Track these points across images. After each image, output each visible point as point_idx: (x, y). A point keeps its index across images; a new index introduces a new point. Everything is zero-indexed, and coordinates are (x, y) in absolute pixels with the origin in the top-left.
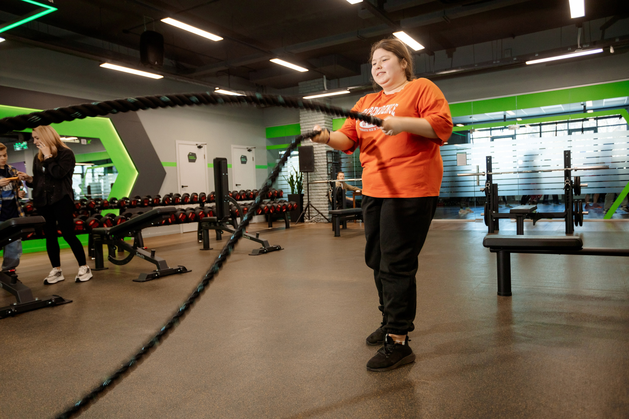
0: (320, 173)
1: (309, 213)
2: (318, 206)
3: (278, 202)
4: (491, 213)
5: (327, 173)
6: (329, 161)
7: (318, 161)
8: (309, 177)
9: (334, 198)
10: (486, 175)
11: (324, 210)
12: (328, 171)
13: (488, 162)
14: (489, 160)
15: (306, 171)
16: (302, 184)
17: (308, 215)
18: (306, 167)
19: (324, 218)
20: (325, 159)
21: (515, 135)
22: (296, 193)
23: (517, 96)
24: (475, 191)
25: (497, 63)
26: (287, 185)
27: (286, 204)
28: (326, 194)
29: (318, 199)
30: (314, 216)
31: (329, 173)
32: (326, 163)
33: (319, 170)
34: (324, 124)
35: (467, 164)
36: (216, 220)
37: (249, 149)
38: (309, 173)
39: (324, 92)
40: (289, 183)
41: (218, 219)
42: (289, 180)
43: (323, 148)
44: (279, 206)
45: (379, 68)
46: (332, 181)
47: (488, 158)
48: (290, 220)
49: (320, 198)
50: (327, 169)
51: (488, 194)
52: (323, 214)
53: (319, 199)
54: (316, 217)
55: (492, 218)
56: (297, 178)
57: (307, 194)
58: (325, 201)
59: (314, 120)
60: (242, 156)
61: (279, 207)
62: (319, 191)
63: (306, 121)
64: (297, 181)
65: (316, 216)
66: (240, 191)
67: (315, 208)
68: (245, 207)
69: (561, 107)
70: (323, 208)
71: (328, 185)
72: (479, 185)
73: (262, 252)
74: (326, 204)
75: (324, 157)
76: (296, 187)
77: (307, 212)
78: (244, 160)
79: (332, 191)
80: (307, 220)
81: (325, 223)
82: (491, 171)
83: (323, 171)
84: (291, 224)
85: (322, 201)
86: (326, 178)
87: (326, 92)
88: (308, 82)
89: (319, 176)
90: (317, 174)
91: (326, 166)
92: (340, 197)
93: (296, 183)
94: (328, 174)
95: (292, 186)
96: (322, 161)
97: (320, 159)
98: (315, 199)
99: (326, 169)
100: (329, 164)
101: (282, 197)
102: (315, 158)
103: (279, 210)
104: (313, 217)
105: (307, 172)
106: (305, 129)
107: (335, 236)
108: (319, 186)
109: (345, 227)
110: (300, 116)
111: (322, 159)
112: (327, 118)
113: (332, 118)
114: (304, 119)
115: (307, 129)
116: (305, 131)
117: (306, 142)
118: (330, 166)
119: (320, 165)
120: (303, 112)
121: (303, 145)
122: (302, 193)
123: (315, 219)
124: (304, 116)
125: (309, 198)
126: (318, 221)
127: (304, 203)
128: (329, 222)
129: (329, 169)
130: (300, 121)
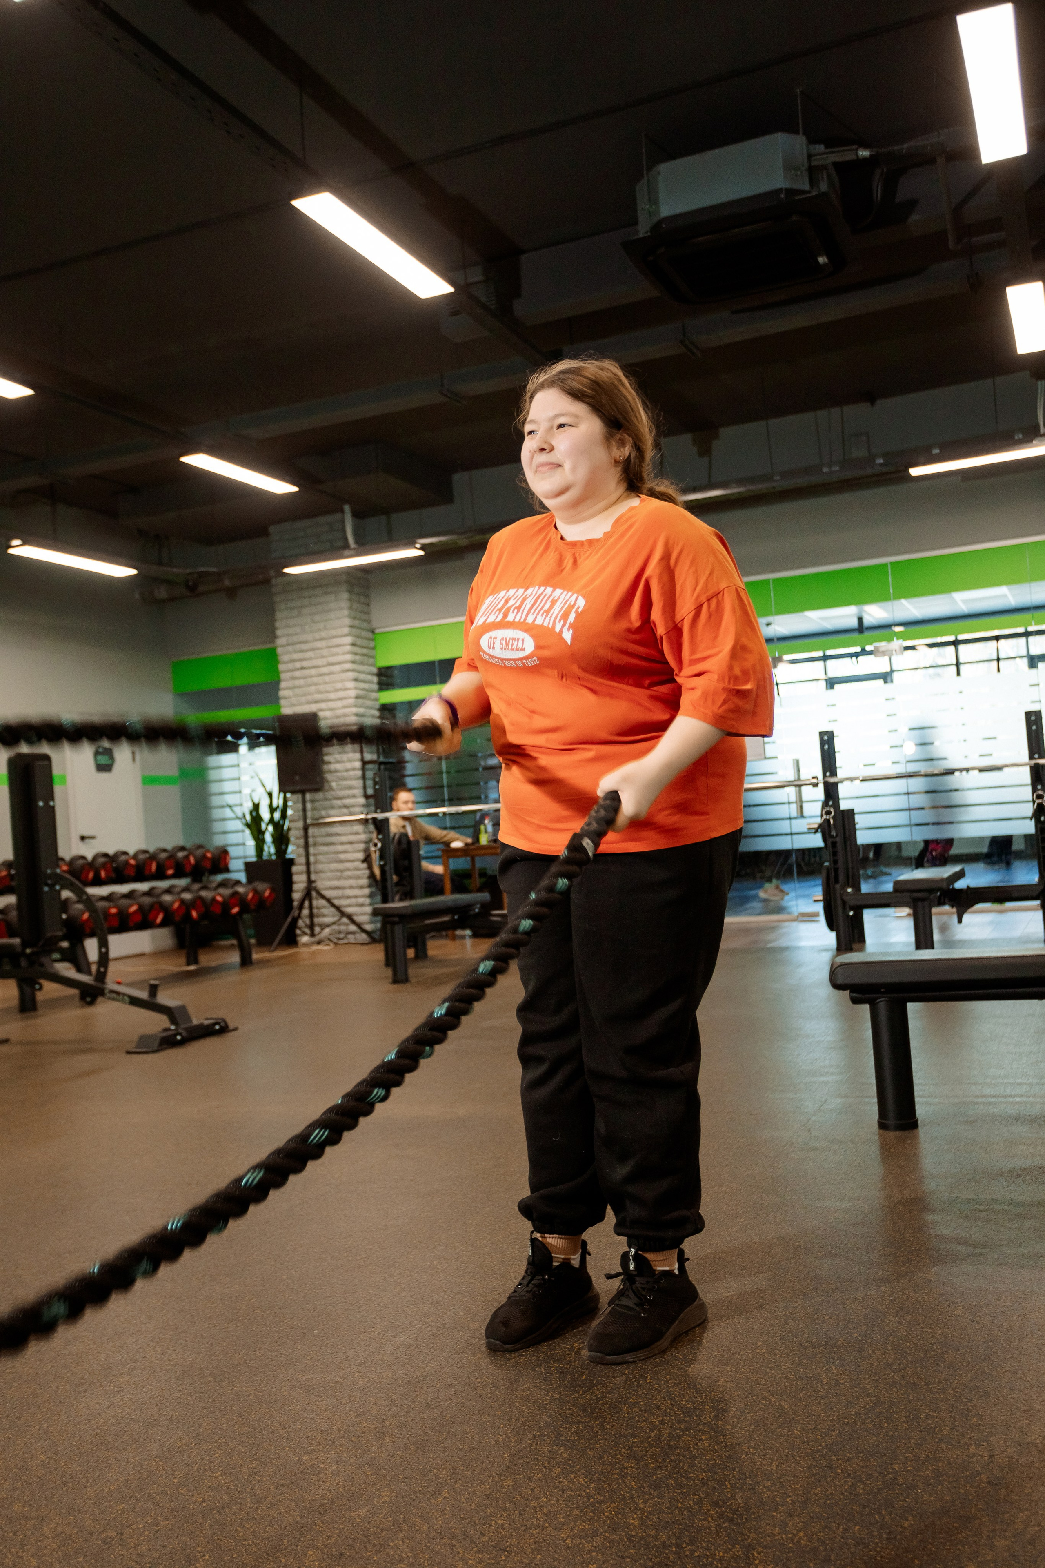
0: (340, 793)
1: (311, 916)
2: (339, 893)
3: (214, 885)
4: (842, 895)
6: (368, 756)
7: (335, 758)
8: (309, 806)
9: (387, 868)
10: (821, 786)
11: (357, 905)
12: (365, 787)
13: (826, 747)
14: (827, 741)
15: (299, 788)
16: (289, 829)
17: (308, 921)
18: (297, 778)
19: (359, 930)
20: (356, 752)
21: (892, 671)
22: (271, 855)
23: (891, 563)
24: (791, 834)
25: (833, 471)
26: (240, 834)
27: (241, 890)
28: (361, 856)
29: (339, 874)
30: (328, 926)
31: (370, 792)
32: (358, 764)
33: (338, 785)
34: (348, 648)
35: (767, 757)
36: (19, 950)
38: (308, 796)
39: (347, 552)
40: (248, 825)
41: (25, 945)
42: (248, 818)
43: (347, 718)
44: (219, 898)
45: (543, 450)
46: (380, 816)
47: (826, 738)
48: (253, 941)
49: (342, 868)
50: (361, 781)
51: (831, 840)
52: (355, 918)
53: (342, 871)
54: (335, 927)
55: (844, 908)
56: (272, 810)
57: (303, 860)
58: (358, 878)
59: (318, 638)
60: (99, 747)
61: (217, 902)
62: (340, 848)
63: (295, 639)
64: (272, 821)
65: (334, 923)
66: (95, 857)
67: (329, 900)
68: (111, 904)
69: (1005, 596)
70: (353, 901)
71: (367, 830)
72: (802, 816)
73: (168, 1042)
74: (362, 887)
76: (268, 838)
77: (305, 912)
78: (104, 760)
79: (379, 845)
80: (305, 939)
81: (362, 944)
82: (834, 773)
83: (351, 788)
84: (257, 953)
85: (350, 878)
86: (361, 808)
87: (352, 552)
88: (299, 524)
89: (339, 802)
90: (330, 797)
91: (360, 773)
92: (406, 863)
93: (267, 825)
94: (367, 797)
95: (256, 833)
96: (345, 756)
97: (342, 751)
98: (330, 874)
99: (359, 781)
100: (368, 767)
101: (227, 870)
103: (218, 911)
104: (323, 926)
105: (303, 792)
106: (294, 663)
107: (395, 981)
108: (340, 832)
109: (422, 954)
110: (278, 624)
111: (345, 753)
112: (359, 631)
113: (375, 629)
114: (289, 635)
115: (298, 665)
116: (292, 668)
117: (297, 703)
118: (371, 772)
119: (339, 771)
120: (285, 614)
121: (288, 712)
122: (288, 855)
123: (329, 935)
124: (289, 624)
125: (308, 870)
126: (340, 939)
127: (295, 887)
128: (374, 941)
129: (368, 782)
130: (276, 641)
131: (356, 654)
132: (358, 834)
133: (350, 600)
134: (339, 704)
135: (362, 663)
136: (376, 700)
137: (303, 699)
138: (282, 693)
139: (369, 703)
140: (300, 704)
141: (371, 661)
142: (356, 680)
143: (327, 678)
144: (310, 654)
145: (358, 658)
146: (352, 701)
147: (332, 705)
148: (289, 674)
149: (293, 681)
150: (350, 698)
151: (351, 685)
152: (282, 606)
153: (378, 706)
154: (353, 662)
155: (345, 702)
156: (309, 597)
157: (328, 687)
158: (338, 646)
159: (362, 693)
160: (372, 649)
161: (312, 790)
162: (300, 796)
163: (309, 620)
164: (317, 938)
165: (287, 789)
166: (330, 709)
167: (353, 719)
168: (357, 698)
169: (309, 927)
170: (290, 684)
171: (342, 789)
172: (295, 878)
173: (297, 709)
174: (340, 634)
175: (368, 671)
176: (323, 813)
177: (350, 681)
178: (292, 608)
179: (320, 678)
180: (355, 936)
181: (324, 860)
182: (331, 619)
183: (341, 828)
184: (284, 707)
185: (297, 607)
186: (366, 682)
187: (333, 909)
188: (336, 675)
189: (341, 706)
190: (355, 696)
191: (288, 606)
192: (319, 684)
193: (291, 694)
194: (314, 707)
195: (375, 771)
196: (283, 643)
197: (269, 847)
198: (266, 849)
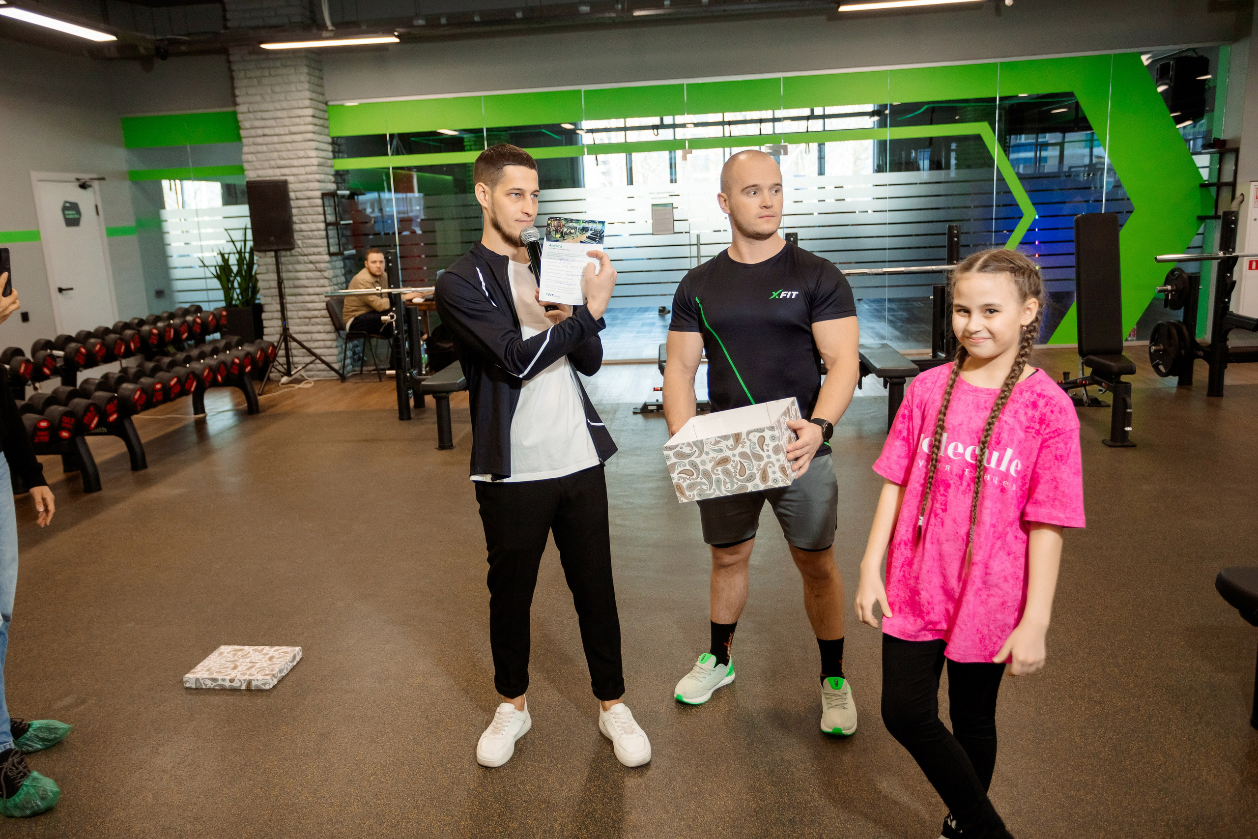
0: (306, 251)
1: (288, 359)
2: (308, 336)
5: (327, 252)
6: (331, 218)
7: (300, 219)
11: (325, 348)
12: (329, 246)
15: (275, 247)
17: (282, 360)
18: (272, 238)
19: (328, 368)
20: (320, 214)
22: (240, 302)
23: (783, 78)
26: (206, 282)
29: (307, 320)
30: (303, 366)
31: (334, 249)
32: (322, 226)
33: (302, 243)
34: (310, 119)
35: (675, 231)
37: (84, 181)
39: (325, 34)
40: (218, 277)
42: (218, 270)
43: (311, 184)
46: (395, 291)
49: (310, 316)
50: (325, 241)
52: (325, 359)
53: (310, 318)
56: (240, 261)
57: (276, 307)
58: (325, 324)
59: (279, 107)
60: (66, 202)
62: (307, 298)
63: (256, 107)
64: (239, 272)
67: (302, 344)
70: (321, 344)
71: (331, 283)
74: (329, 333)
75: (315, 209)
76: (236, 286)
77: (282, 352)
78: (71, 215)
80: (283, 378)
83: (316, 246)
85: (318, 324)
86: (326, 265)
87: (331, 34)
90: (297, 254)
91: (324, 233)
94: (330, 254)
95: (225, 285)
96: (309, 218)
97: (307, 213)
98: (298, 320)
99: (323, 240)
100: (330, 227)
102: (294, 211)
103: (236, 369)
105: (276, 251)
106: (256, 130)
107: (443, 448)
108: (307, 285)
110: (237, 92)
111: (310, 215)
112: (317, 103)
113: (328, 102)
114: (250, 103)
115: (260, 132)
116: (254, 135)
117: (260, 167)
118: (332, 233)
119: (305, 231)
120: (245, 82)
121: (252, 175)
122: (257, 302)
123: (303, 373)
124: (249, 92)
125: (284, 318)
126: (312, 376)
127: (266, 331)
128: (343, 378)
129: (331, 241)
130: (237, 107)
131: (316, 125)
132: (324, 286)
133: (309, 74)
134: (302, 170)
135: (320, 134)
136: (332, 166)
137: (266, 164)
138: (245, 157)
139: (328, 170)
140: (263, 169)
141: (326, 130)
142: (317, 149)
143: (289, 146)
144: (272, 123)
145: (317, 128)
146: (315, 168)
147: (295, 171)
148: (251, 140)
149: (255, 147)
150: (314, 165)
151: (313, 153)
152: (242, 75)
153: (333, 173)
154: (314, 133)
155: (308, 169)
156: (269, 68)
157: (291, 155)
158: (299, 117)
159: (321, 160)
160: (327, 119)
161: (286, 250)
162: (273, 254)
163: (269, 91)
164: (294, 377)
165: (263, 248)
166: (294, 175)
167: (317, 185)
168: (318, 165)
169: (285, 366)
170: (253, 149)
171: (308, 247)
172: (265, 323)
173: (261, 173)
174: (301, 105)
175: (325, 141)
176: (290, 267)
177: (312, 149)
178: (251, 78)
179: (282, 145)
180: (325, 373)
181: (293, 309)
182: (292, 91)
183: (307, 281)
184: (248, 170)
185: (256, 77)
186: (323, 151)
187: (304, 350)
188: (298, 144)
189: (304, 173)
190: (316, 163)
191: (248, 75)
192: (281, 151)
193: (254, 159)
194: (278, 172)
195: (335, 231)
196: (244, 111)
197: (238, 295)
198: (235, 296)
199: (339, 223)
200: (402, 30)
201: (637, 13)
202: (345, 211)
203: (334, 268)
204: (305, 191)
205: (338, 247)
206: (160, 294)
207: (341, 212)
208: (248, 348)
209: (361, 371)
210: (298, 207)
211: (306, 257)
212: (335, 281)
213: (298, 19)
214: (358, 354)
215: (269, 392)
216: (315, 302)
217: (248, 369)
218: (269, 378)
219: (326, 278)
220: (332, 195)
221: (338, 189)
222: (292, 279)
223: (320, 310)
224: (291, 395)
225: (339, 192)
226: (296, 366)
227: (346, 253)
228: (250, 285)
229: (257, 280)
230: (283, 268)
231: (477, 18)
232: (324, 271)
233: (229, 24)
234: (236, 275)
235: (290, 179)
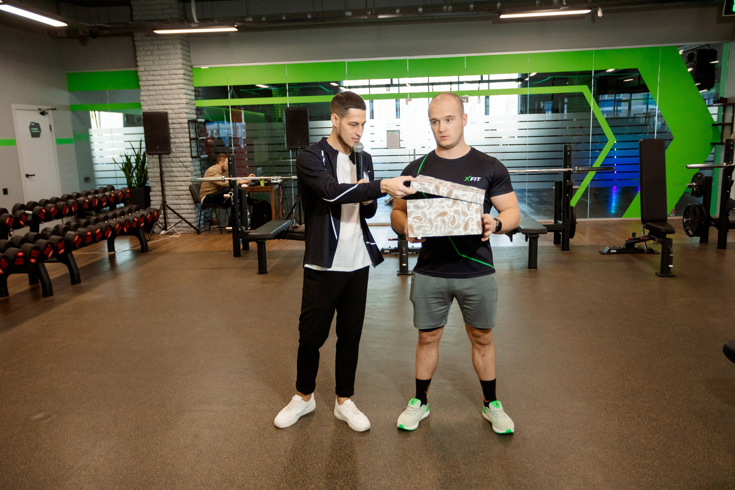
0: (178, 155)
1: (165, 219)
2: (178, 206)
5: (190, 156)
6: (193, 136)
7: (174, 136)
11: (188, 213)
12: (191, 152)
15: (159, 152)
17: (162, 221)
18: (158, 147)
19: (190, 226)
20: (187, 133)
22: (137, 185)
23: (466, 57)
29: (177, 197)
30: (174, 225)
31: (194, 154)
32: (188, 140)
33: (175, 150)
34: (182, 76)
35: (401, 147)
37: (43, 110)
39: (193, 25)
40: (124, 170)
43: (182, 115)
44: (136, 219)
49: (179, 194)
50: (190, 149)
52: (188, 220)
53: (179, 195)
54: (177, 225)
56: (137, 162)
57: (159, 188)
58: (188, 199)
59: (163, 68)
60: (32, 123)
61: (135, 221)
63: (149, 68)
64: (136, 167)
67: (173, 211)
70: (186, 211)
74: (190, 204)
75: (184, 130)
76: (135, 176)
77: (161, 216)
78: (35, 130)
79: (233, 194)
80: (162, 232)
81: (191, 233)
83: (184, 152)
85: (184, 199)
86: (190, 163)
87: (197, 25)
90: (172, 157)
91: (189, 144)
94: (193, 157)
96: (180, 135)
97: (179, 132)
98: (172, 197)
99: (188, 148)
100: (192, 141)
102: (171, 131)
105: (160, 155)
106: (149, 82)
108: (178, 175)
110: (138, 59)
112: (186, 66)
113: (192, 66)
114: (146, 66)
115: (151, 83)
116: (148, 85)
117: (151, 104)
118: (194, 144)
119: (177, 143)
120: (143, 53)
121: (146, 109)
122: (147, 185)
123: (174, 228)
124: (145, 59)
125: (163, 195)
126: (180, 231)
127: (152, 203)
128: (198, 232)
129: (193, 149)
130: (138, 68)
131: (185, 80)
132: (188, 176)
133: (181, 49)
134: (177, 106)
135: (188, 85)
136: (194, 105)
137: (155, 102)
138: (142, 98)
139: (192, 106)
140: (153, 105)
141: (192, 83)
142: (186, 94)
143: (169, 92)
144: (159, 78)
145: (186, 81)
146: (184, 105)
147: (172, 106)
148: (146, 88)
150: (183, 104)
151: (183, 96)
152: (141, 48)
153: (195, 108)
154: (184, 84)
155: (180, 106)
156: (158, 45)
157: (170, 97)
158: (176, 74)
159: (188, 101)
160: (192, 76)
161: (166, 154)
162: (157, 156)
163: (158, 58)
164: (169, 231)
165: (152, 153)
166: (171, 109)
167: (185, 115)
168: (186, 104)
169: (164, 224)
170: (147, 93)
171: (179, 153)
172: (152, 198)
173: (151, 107)
174: (176, 68)
175: (190, 89)
176: (168, 165)
177: (183, 94)
178: (147, 50)
179: (165, 91)
180: (188, 229)
181: (169, 190)
182: (171, 59)
183: (178, 173)
184: (143, 106)
185: (150, 50)
186: (190, 95)
187: (175, 215)
188: (174, 90)
189: (178, 108)
190: (185, 103)
191: (145, 49)
192: (164, 95)
193: (148, 99)
194: (161, 107)
195: (196, 144)
196: (142, 70)
197: (135, 181)
198: (134, 181)
199: (198, 139)
200: (239, 24)
201: (380, 17)
202: (201, 132)
203: (194, 166)
204: (178, 119)
205: (197, 153)
206: (87, 179)
207: (199, 132)
208: (142, 212)
209: (210, 228)
210: (173, 129)
211: (177, 159)
212: (194, 173)
213: (176, 16)
214: (208, 218)
215: (153, 239)
216: (182, 186)
217: (143, 224)
218: (153, 232)
219: (189, 171)
220: (194, 121)
221: (198, 118)
222: (169, 172)
223: (185, 191)
224: (167, 242)
225: (198, 120)
226: (170, 224)
227: (202, 156)
228: (143, 175)
229: (147, 172)
230: (163, 165)
231: (284, 18)
232: (189, 167)
233: (134, 18)
234: (135, 169)
235: (169, 111)
